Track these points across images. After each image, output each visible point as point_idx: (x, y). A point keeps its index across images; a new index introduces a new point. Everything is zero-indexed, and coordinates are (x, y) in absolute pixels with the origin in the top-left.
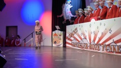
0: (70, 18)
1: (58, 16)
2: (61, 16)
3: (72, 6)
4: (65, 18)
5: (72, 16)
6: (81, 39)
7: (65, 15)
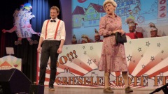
0: (30, 36)
1: (5, 31)
2: (11, 31)
3: (34, 16)
4: (20, 36)
5: (34, 33)
6: (90, 70)
7: (19, 30)
